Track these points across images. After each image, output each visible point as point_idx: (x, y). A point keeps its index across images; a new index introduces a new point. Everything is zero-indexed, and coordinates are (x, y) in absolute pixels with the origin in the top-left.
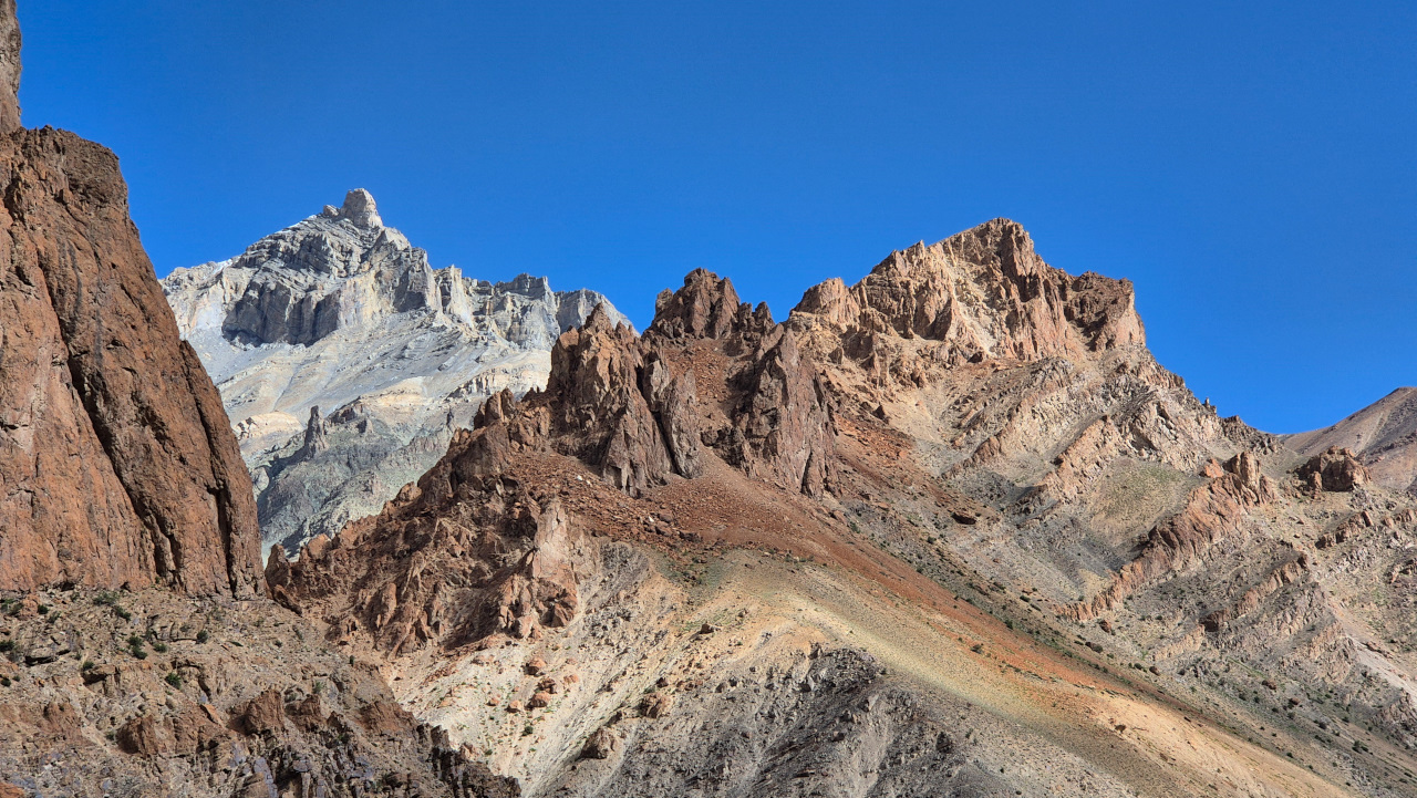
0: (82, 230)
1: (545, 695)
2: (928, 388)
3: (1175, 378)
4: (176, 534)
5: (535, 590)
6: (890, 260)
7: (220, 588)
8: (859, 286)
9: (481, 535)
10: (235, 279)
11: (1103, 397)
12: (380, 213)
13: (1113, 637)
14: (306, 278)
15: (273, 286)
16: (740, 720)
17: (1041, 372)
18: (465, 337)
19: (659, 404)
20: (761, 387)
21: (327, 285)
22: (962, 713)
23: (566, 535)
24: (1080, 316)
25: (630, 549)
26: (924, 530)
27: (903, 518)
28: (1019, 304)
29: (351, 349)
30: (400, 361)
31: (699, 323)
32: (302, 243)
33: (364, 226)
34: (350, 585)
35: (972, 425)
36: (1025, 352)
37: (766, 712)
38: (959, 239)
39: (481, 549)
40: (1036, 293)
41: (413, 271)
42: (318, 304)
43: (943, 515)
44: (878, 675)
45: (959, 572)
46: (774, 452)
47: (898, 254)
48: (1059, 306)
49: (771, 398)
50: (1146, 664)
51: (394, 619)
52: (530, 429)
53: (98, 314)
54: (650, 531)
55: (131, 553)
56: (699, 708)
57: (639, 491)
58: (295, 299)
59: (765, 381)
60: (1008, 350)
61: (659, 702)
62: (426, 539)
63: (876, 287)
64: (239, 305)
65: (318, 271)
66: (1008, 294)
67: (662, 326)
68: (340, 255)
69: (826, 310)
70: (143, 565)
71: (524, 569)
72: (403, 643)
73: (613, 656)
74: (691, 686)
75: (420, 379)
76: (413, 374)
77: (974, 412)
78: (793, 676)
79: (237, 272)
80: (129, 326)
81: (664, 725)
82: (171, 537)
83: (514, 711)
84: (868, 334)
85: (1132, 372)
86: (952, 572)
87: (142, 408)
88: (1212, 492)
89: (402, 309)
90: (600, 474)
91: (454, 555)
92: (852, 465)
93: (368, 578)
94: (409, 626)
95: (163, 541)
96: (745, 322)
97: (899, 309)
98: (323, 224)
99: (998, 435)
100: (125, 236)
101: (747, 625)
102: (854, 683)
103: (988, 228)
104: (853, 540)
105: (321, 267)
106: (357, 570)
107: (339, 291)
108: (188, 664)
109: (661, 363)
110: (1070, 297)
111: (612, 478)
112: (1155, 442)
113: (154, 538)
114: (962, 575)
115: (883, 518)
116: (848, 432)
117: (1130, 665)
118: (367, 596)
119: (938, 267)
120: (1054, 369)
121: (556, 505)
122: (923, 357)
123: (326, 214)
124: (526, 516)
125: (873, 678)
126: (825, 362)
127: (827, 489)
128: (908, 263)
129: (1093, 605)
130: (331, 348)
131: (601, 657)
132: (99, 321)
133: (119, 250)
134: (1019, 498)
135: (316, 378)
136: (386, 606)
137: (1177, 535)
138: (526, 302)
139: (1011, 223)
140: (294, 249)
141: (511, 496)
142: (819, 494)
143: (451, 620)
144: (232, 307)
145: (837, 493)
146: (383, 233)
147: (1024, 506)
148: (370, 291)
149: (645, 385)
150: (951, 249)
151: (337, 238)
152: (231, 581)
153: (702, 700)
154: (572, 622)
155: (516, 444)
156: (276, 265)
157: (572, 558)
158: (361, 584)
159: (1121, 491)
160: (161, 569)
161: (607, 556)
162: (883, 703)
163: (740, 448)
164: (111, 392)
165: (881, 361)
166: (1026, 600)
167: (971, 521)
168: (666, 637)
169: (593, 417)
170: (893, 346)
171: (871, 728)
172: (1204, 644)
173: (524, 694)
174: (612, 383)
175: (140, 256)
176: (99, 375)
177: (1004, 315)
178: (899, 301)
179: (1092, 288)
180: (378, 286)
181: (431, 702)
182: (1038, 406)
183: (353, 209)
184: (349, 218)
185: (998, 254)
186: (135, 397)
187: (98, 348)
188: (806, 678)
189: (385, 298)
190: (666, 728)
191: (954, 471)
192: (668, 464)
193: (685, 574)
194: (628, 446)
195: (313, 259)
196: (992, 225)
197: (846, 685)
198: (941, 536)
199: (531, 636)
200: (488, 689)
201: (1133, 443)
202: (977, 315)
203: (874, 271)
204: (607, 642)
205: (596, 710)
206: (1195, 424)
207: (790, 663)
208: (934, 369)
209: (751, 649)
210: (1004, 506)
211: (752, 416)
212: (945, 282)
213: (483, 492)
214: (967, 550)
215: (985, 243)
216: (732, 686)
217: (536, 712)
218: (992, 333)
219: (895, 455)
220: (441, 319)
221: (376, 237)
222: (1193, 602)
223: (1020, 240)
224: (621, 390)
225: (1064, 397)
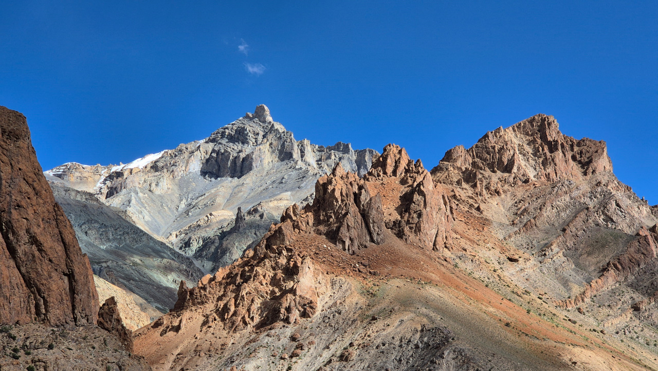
0: (5, 153)
1: (299, 351)
2: (503, 196)
3: (627, 188)
4: (46, 296)
5: (297, 301)
6: (486, 136)
7: (68, 321)
8: (472, 148)
9: (276, 275)
10: (205, 148)
11: (590, 198)
12: (272, 115)
13: (584, 316)
14: (238, 146)
15: (223, 151)
16: (386, 362)
17: (556, 187)
18: (311, 173)
19: (364, 210)
20: (414, 200)
21: (247, 149)
22: (490, 359)
23: (313, 274)
24: (580, 159)
25: (344, 280)
26: (493, 265)
27: (482, 260)
28: (548, 154)
29: (259, 179)
30: (281, 185)
31: (390, 169)
32: (236, 130)
33: (264, 122)
34: (215, 299)
35: (522, 214)
36: (551, 177)
37: (398, 358)
38: (520, 124)
39: (274, 282)
40: (557, 149)
41: (287, 142)
42: (243, 159)
43: (503, 258)
44: (450, 340)
45: (507, 286)
46: (420, 230)
47: (490, 133)
48: (569, 155)
49: (418, 205)
50: (598, 329)
51: (233, 315)
52: (304, 223)
53: (11, 193)
54: (356, 271)
55: (22, 306)
56: (367, 357)
57: (353, 251)
58: (233, 157)
59: (416, 197)
60: (542, 177)
61: (349, 354)
62: (250, 277)
63: (480, 149)
64: (208, 160)
65: (243, 143)
66: (543, 150)
67: (372, 171)
68: (253, 135)
69: (455, 160)
70: (29, 312)
71: (293, 291)
72: (237, 326)
73: (332, 331)
74: (364, 346)
75: (289, 193)
76: (286, 191)
77: (524, 207)
78: (412, 341)
79: (207, 145)
80: (26, 197)
81: (350, 365)
82: (43, 298)
83: (284, 359)
84: (474, 172)
85: (604, 185)
86: (505, 286)
87: (31, 237)
88: (640, 243)
89: (282, 160)
90: (335, 244)
91: (262, 285)
92: (460, 235)
93: (224, 295)
94: (239, 319)
95: (39, 300)
96: (411, 169)
97: (490, 159)
98: (246, 121)
99: (534, 218)
100: (27, 155)
101: (393, 316)
102: (439, 344)
103: (534, 119)
104: (454, 272)
105: (245, 141)
106: (219, 292)
107: (253, 152)
108: (39, 361)
109: (365, 190)
110: (575, 150)
111: (341, 245)
112: (614, 219)
113: (35, 298)
114: (509, 287)
115: (472, 260)
116: (460, 219)
117: (590, 330)
118: (221, 304)
119: (509, 138)
120: (562, 186)
121: (308, 260)
122: (501, 181)
123: (247, 117)
124: (295, 266)
125: (448, 342)
126: (454, 185)
127: (446, 247)
128: (495, 137)
129: (575, 300)
130: (249, 179)
131: (326, 332)
132: (11, 196)
133: (23, 162)
134: (542, 248)
135: (242, 193)
136: (229, 309)
137: (621, 265)
138: (341, 155)
139: (545, 116)
140: (232, 133)
141: (290, 256)
142: (441, 249)
143: (259, 315)
144: (204, 161)
145: (450, 249)
146: (273, 124)
147: (544, 253)
148: (267, 152)
149: (358, 201)
150: (516, 129)
151: (252, 128)
152: (74, 318)
153: (369, 353)
154: (315, 316)
155: (297, 230)
156: (224, 141)
157: (316, 285)
158: (220, 299)
159: (595, 244)
160: (38, 313)
161: (333, 284)
162: (451, 354)
163: (403, 229)
164: (16, 230)
165: (480, 184)
166: (541, 299)
167: (516, 261)
168: (356, 322)
169: (333, 217)
170: (487, 176)
171: (445, 366)
172: (631, 318)
173: (289, 351)
174: (342, 201)
175: (35, 164)
176: (10, 222)
177: (541, 160)
178: (490, 155)
179: (586, 145)
180: (271, 150)
181: (246, 355)
182: (554, 203)
183: (259, 114)
184: (257, 118)
185: (539, 131)
186: (28, 231)
187: (10, 209)
188: (417, 342)
189: (274, 155)
190: (351, 367)
191: (510, 237)
192: (368, 238)
193: (368, 292)
194: (349, 230)
195: (241, 138)
196: (536, 117)
197: (435, 345)
198: (501, 268)
199: (295, 322)
200: (272, 348)
201: (603, 220)
202: (528, 161)
203: (479, 141)
204: (329, 325)
205: (322, 358)
206: (637, 209)
207: (411, 334)
208: (506, 187)
209: (394, 328)
210: (534, 252)
211: (410, 214)
212: (513, 145)
213: (277, 254)
214: (513, 275)
215: (532, 126)
216: (383, 346)
217: (294, 359)
218: (535, 169)
219: (481, 229)
220: (300, 164)
221: (270, 127)
222: (628, 297)
223: (549, 124)
224: (346, 204)
225: (568, 199)
